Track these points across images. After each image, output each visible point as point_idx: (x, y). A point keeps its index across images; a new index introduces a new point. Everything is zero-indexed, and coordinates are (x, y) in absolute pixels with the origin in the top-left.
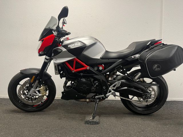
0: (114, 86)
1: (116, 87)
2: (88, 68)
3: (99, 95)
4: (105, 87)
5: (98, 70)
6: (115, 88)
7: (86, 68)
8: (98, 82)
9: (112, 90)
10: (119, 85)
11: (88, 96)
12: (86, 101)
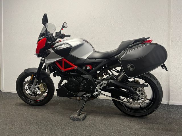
0: (101, 86)
1: (102, 86)
2: (76, 67)
3: (88, 94)
4: (92, 86)
5: (86, 70)
6: (101, 88)
7: (74, 68)
8: (85, 81)
9: (99, 89)
10: (106, 84)
11: (78, 94)
12: (77, 99)
